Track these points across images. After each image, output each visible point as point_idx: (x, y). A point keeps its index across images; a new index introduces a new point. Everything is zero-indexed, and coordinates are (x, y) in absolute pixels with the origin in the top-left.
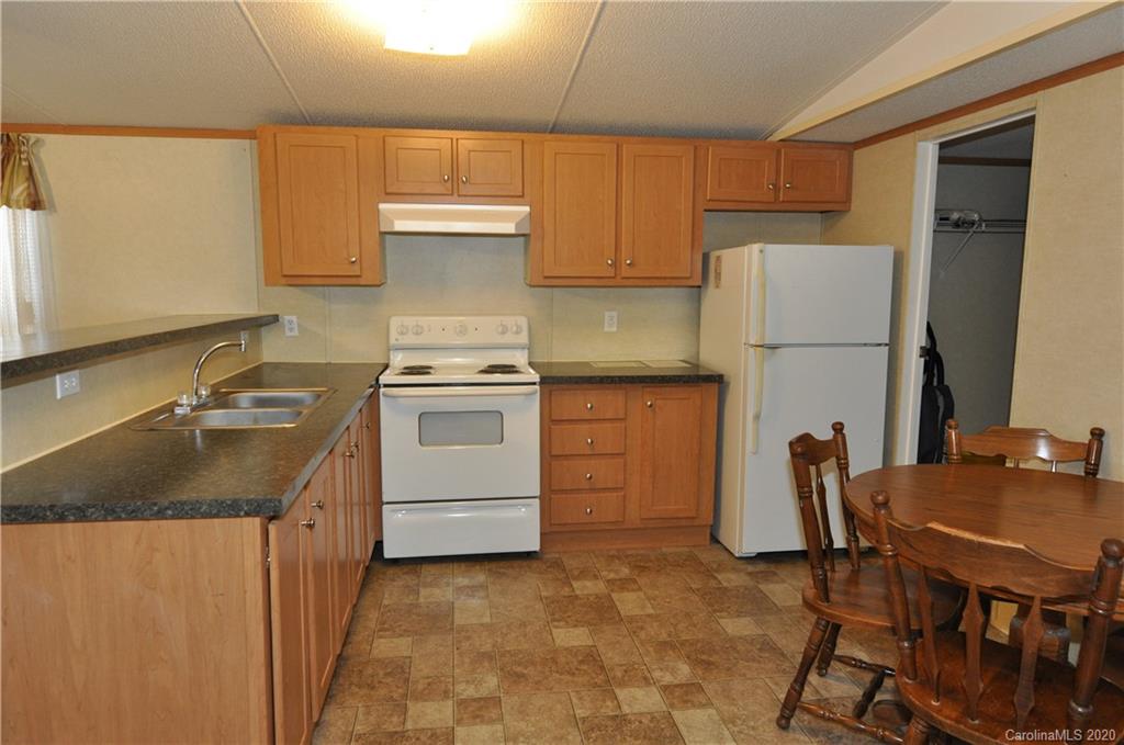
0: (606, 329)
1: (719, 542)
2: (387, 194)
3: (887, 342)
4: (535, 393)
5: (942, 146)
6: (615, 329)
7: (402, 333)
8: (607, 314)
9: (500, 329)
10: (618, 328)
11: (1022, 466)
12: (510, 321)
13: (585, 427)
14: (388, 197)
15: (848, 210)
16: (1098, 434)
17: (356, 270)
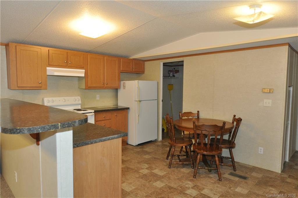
0: (97, 99)
1: (128, 144)
2: (49, 65)
3: (157, 99)
4: (93, 115)
5: (163, 63)
6: (99, 99)
7: (49, 102)
8: (97, 95)
9: (74, 100)
10: (100, 98)
11: (189, 118)
12: (76, 98)
13: (103, 122)
14: (49, 66)
15: (144, 73)
16: (198, 112)
17: (40, 85)
